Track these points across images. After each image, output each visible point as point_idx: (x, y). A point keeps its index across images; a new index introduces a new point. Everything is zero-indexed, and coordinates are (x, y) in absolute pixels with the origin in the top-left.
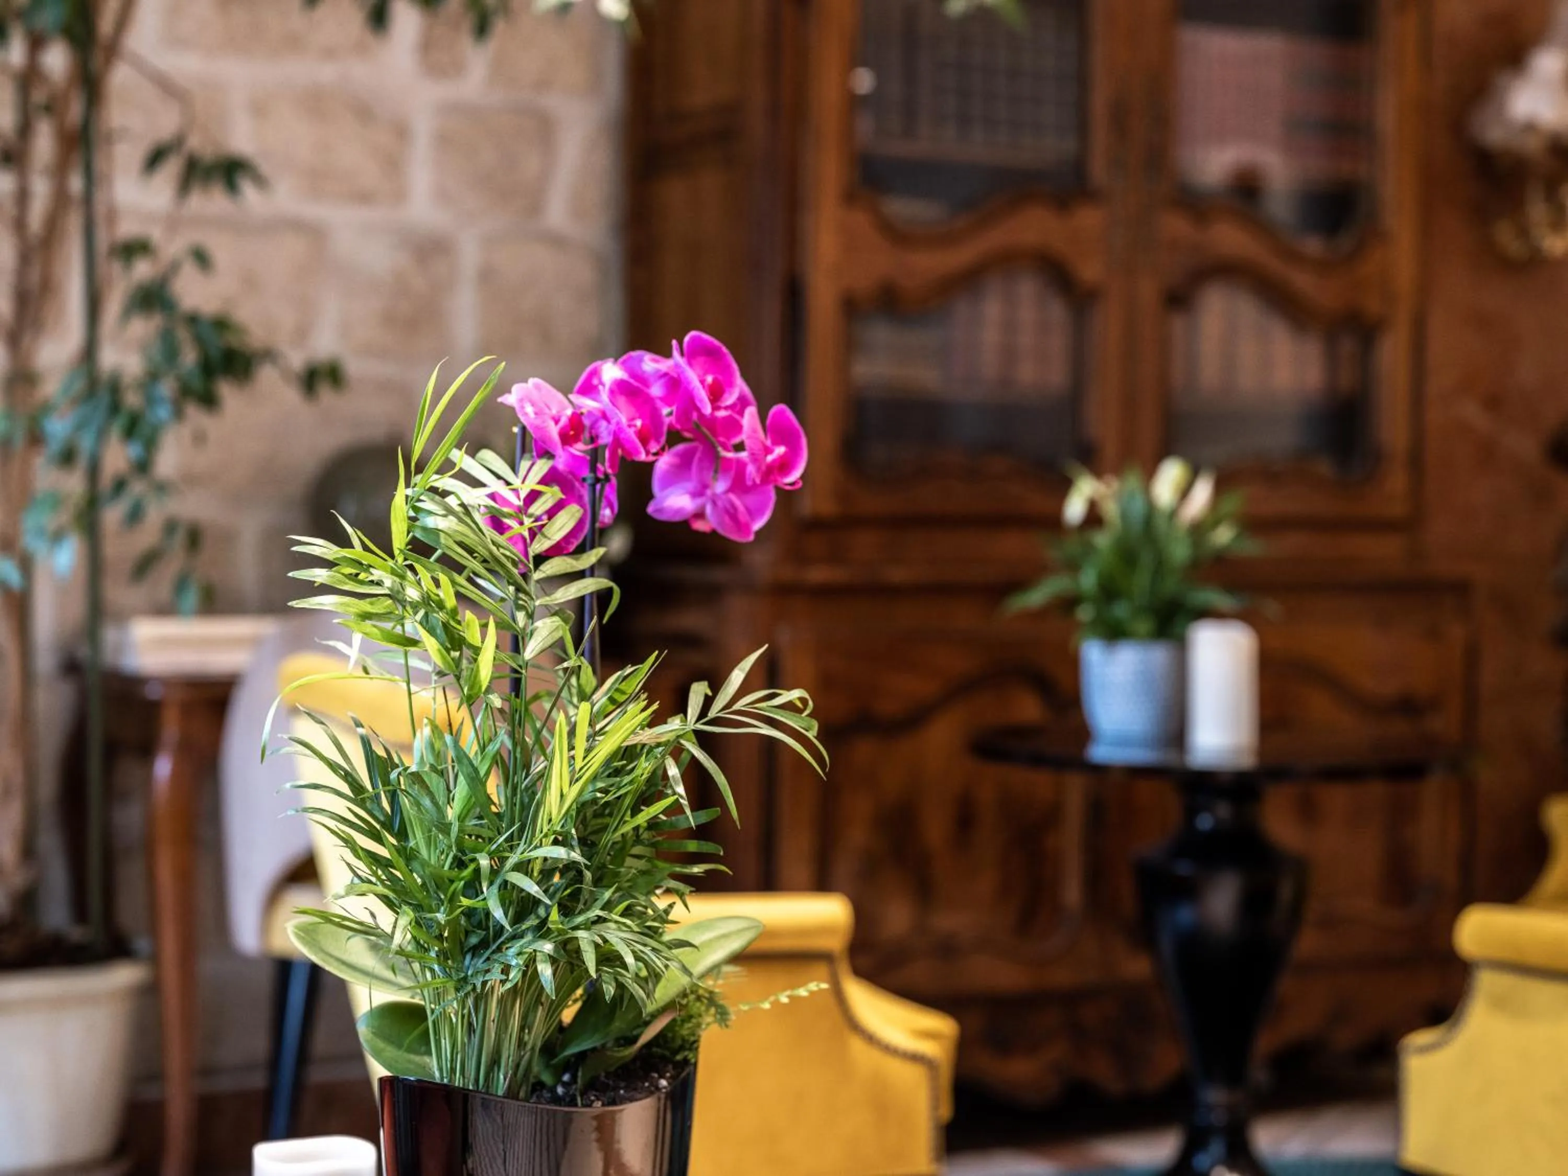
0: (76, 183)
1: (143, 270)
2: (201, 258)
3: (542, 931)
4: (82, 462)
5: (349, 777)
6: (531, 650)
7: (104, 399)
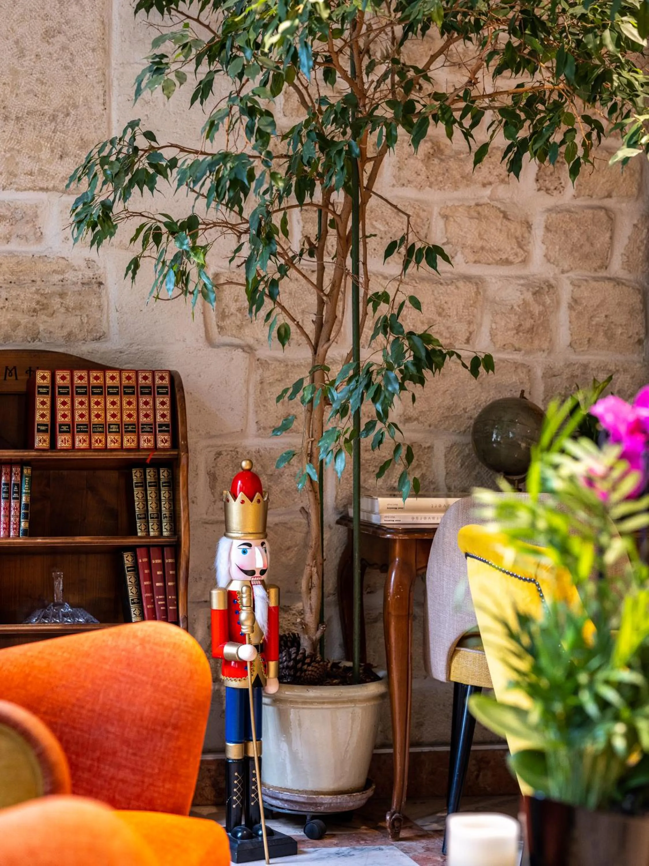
0: (349, 262)
1: (384, 309)
2: (416, 304)
3: (617, 718)
4: (351, 412)
5: (506, 625)
6: (610, 557)
7: (363, 380)
